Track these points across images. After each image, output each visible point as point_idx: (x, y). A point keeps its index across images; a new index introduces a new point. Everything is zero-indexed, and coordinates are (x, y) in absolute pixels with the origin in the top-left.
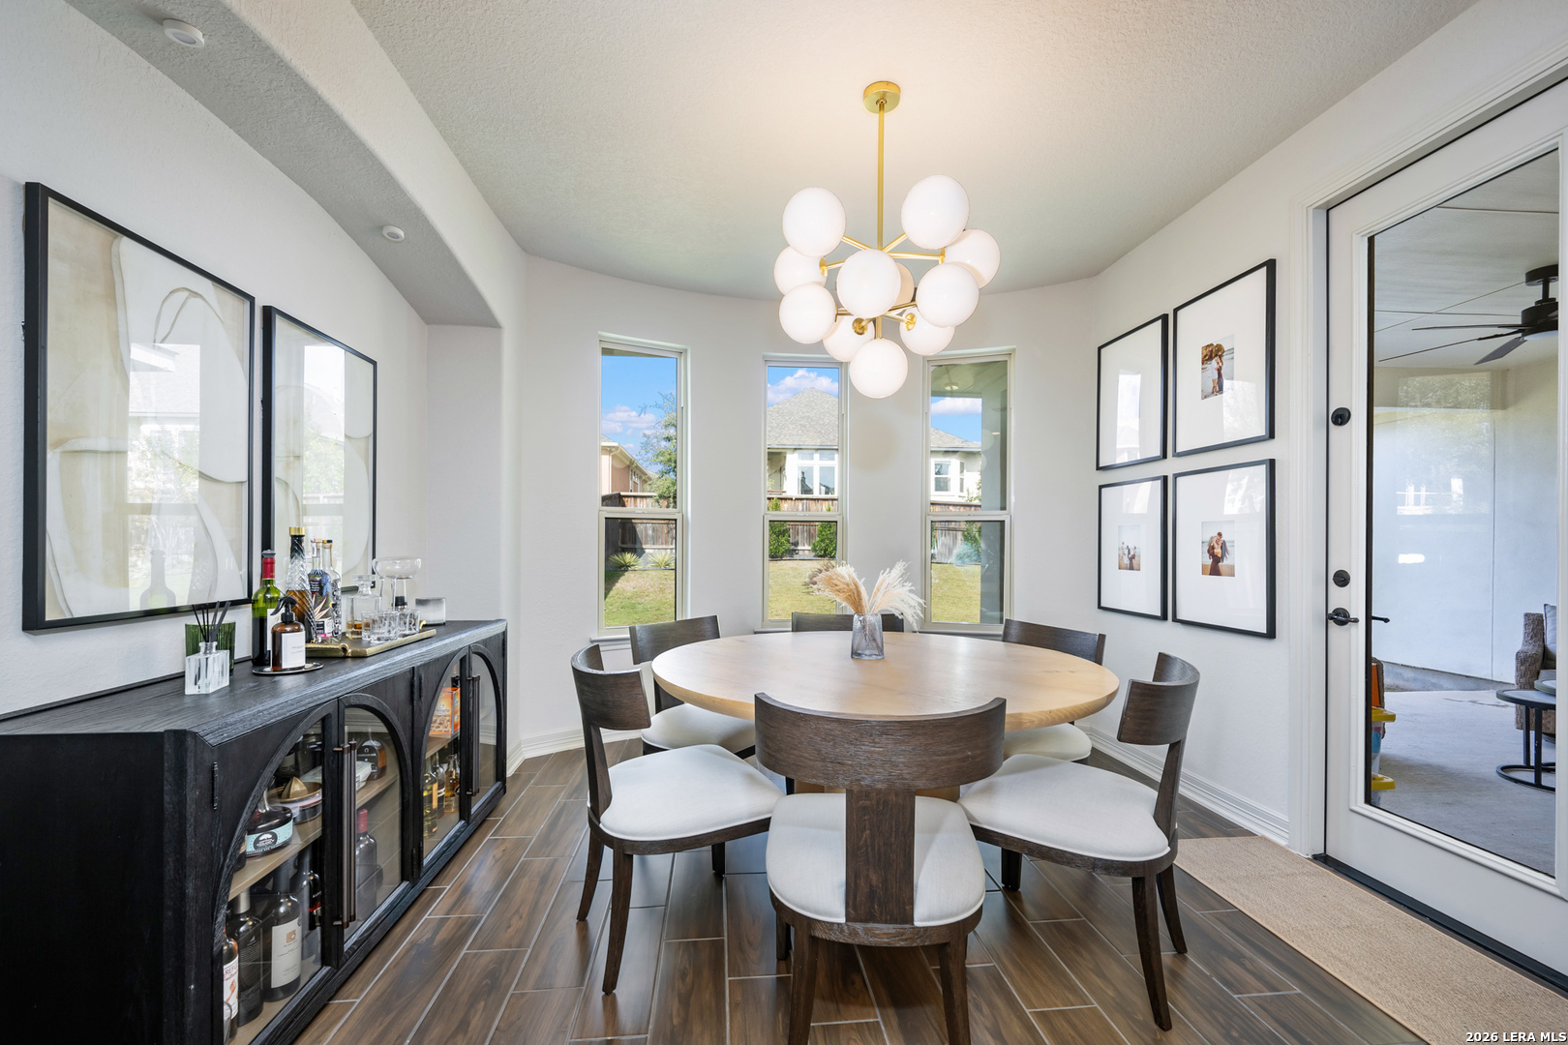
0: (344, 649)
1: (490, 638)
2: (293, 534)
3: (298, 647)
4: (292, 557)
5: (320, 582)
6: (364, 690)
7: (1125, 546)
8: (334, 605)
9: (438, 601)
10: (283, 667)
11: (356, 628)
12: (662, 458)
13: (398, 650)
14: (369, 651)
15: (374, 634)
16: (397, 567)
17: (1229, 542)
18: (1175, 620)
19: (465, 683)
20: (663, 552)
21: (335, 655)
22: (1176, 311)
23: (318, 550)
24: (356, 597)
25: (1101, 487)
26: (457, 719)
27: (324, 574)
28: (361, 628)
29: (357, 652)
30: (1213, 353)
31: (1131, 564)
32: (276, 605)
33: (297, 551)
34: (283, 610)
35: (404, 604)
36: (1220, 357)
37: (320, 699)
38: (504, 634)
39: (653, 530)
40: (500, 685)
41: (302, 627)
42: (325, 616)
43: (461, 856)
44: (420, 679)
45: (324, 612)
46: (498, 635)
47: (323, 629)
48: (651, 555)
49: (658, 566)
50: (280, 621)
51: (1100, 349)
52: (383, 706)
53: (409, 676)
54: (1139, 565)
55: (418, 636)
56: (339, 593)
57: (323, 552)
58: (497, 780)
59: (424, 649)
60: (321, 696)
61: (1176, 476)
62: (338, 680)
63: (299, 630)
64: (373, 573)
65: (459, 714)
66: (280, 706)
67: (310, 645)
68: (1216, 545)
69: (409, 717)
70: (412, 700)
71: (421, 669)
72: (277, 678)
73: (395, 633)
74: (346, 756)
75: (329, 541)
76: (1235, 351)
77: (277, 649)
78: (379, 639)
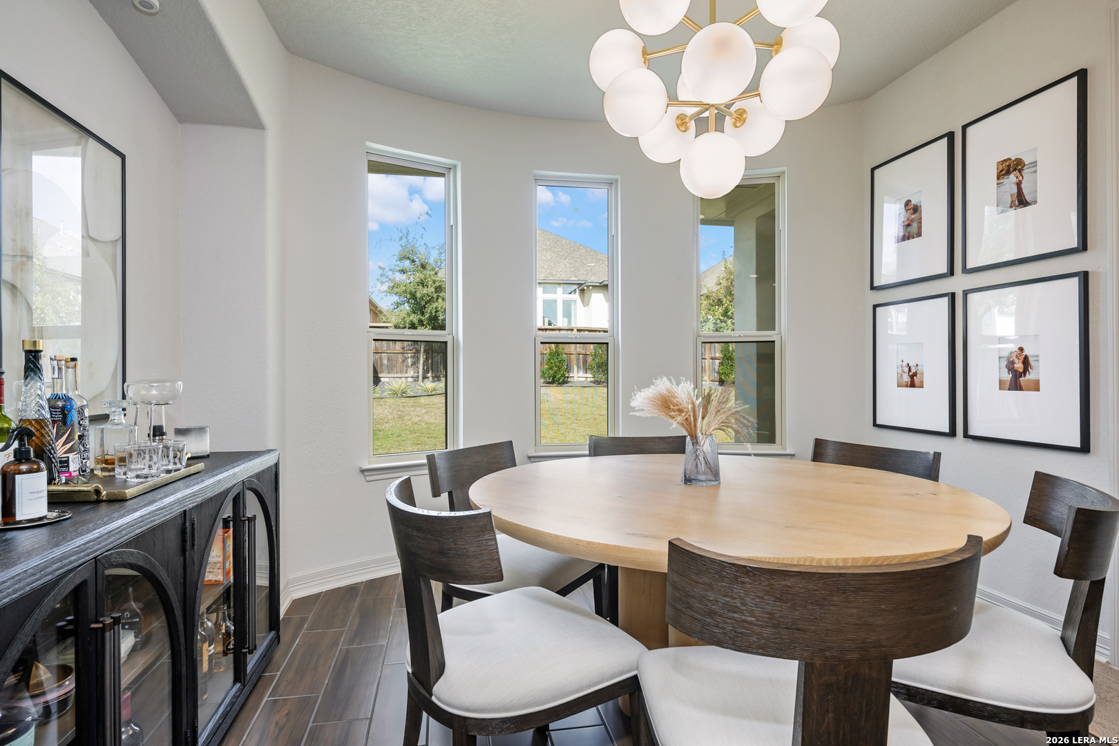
0: (97, 492)
1: (263, 471)
2: (27, 348)
3: (38, 492)
4: (26, 377)
5: (63, 409)
6: (128, 544)
7: (905, 364)
8: (81, 437)
9: (201, 430)
10: (18, 518)
11: (108, 463)
12: (397, 290)
13: (164, 489)
14: (129, 492)
15: (130, 470)
16: (154, 392)
17: (1033, 356)
18: (966, 435)
19: (239, 524)
20: (400, 381)
21: (85, 499)
22: (964, 128)
23: (60, 369)
24: (107, 426)
25: (875, 307)
26: (230, 564)
27: (67, 399)
28: (113, 464)
29: (114, 494)
30: (1010, 167)
31: (913, 380)
32: (6, 438)
33: (32, 370)
34: (16, 445)
35: (162, 434)
36: (1020, 171)
37: (71, 562)
38: (277, 465)
39: (388, 360)
40: (273, 523)
41: (43, 465)
42: (70, 450)
43: (238, 725)
44: (193, 524)
45: (69, 446)
46: (270, 467)
47: (68, 466)
48: (388, 383)
49: (395, 394)
50: (12, 458)
51: (873, 170)
52: (151, 563)
53: (180, 521)
54: (922, 382)
55: (184, 472)
56: (86, 422)
57: (66, 372)
58: (271, 629)
59: (196, 488)
60: (73, 558)
61: (966, 293)
62: (95, 534)
63: (39, 470)
64: (124, 397)
65: (231, 559)
66: (18, 578)
67: (53, 488)
68: (1016, 361)
69: (180, 572)
70: (184, 551)
71: (193, 512)
72: (9, 535)
73: (158, 469)
74: (107, 634)
75: (73, 360)
76: (1038, 164)
77: (8, 495)
78: (138, 477)
